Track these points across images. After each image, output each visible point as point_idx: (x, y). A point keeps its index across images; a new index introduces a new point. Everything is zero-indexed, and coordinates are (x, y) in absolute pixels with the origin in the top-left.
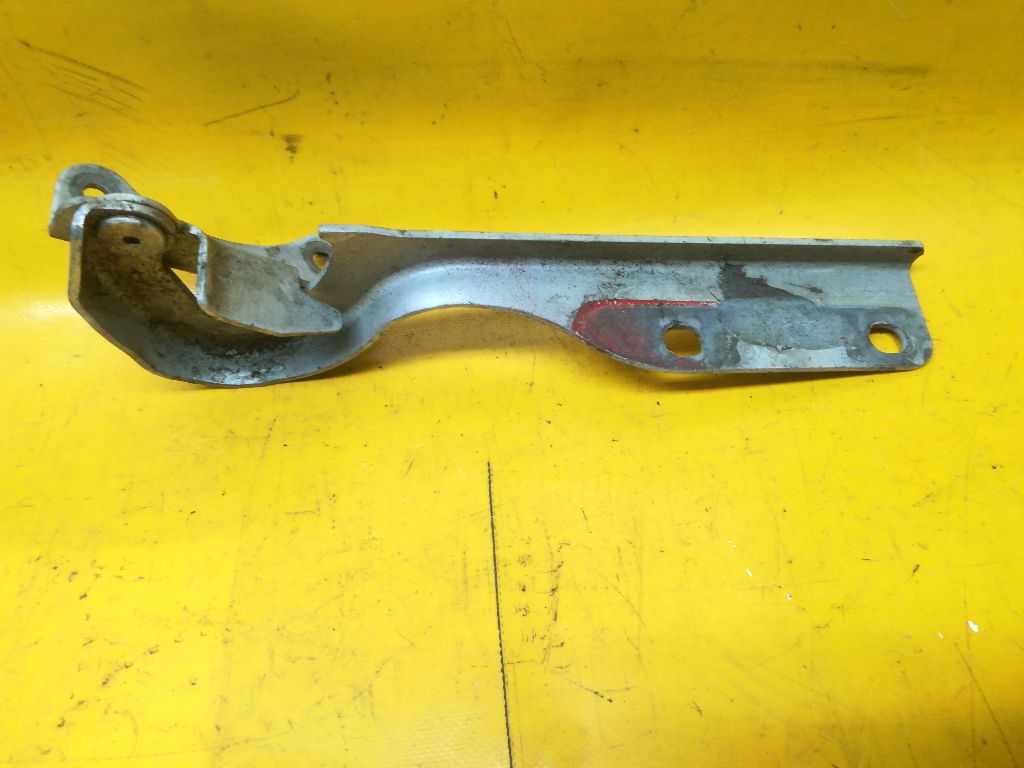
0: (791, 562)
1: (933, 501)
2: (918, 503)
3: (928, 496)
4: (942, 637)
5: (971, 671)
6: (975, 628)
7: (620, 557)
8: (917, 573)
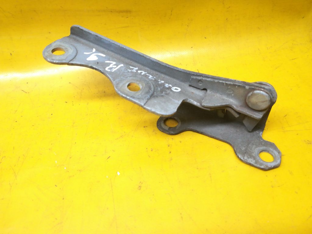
0: (71, 158)
1: (122, 138)
2: (118, 138)
3: (121, 136)
4: (107, 177)
5: (112, 187)
6: (119, 174)
7: (19, 160)
8: (108, 159)
